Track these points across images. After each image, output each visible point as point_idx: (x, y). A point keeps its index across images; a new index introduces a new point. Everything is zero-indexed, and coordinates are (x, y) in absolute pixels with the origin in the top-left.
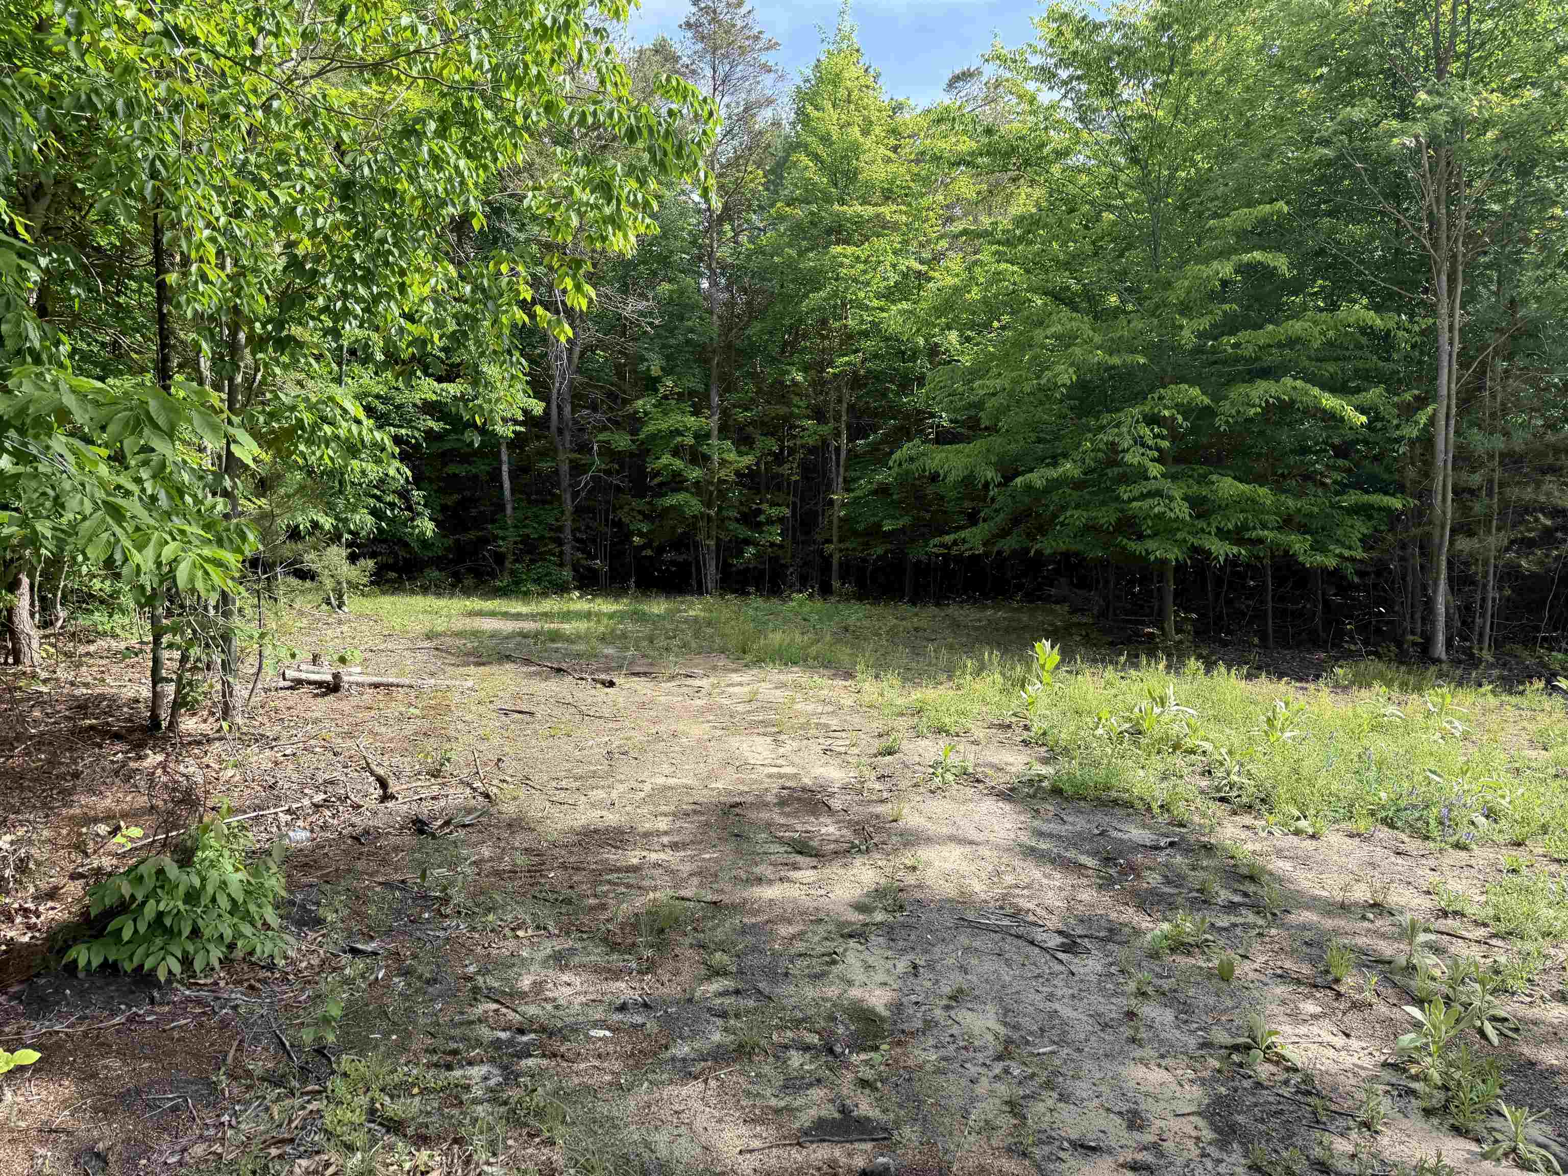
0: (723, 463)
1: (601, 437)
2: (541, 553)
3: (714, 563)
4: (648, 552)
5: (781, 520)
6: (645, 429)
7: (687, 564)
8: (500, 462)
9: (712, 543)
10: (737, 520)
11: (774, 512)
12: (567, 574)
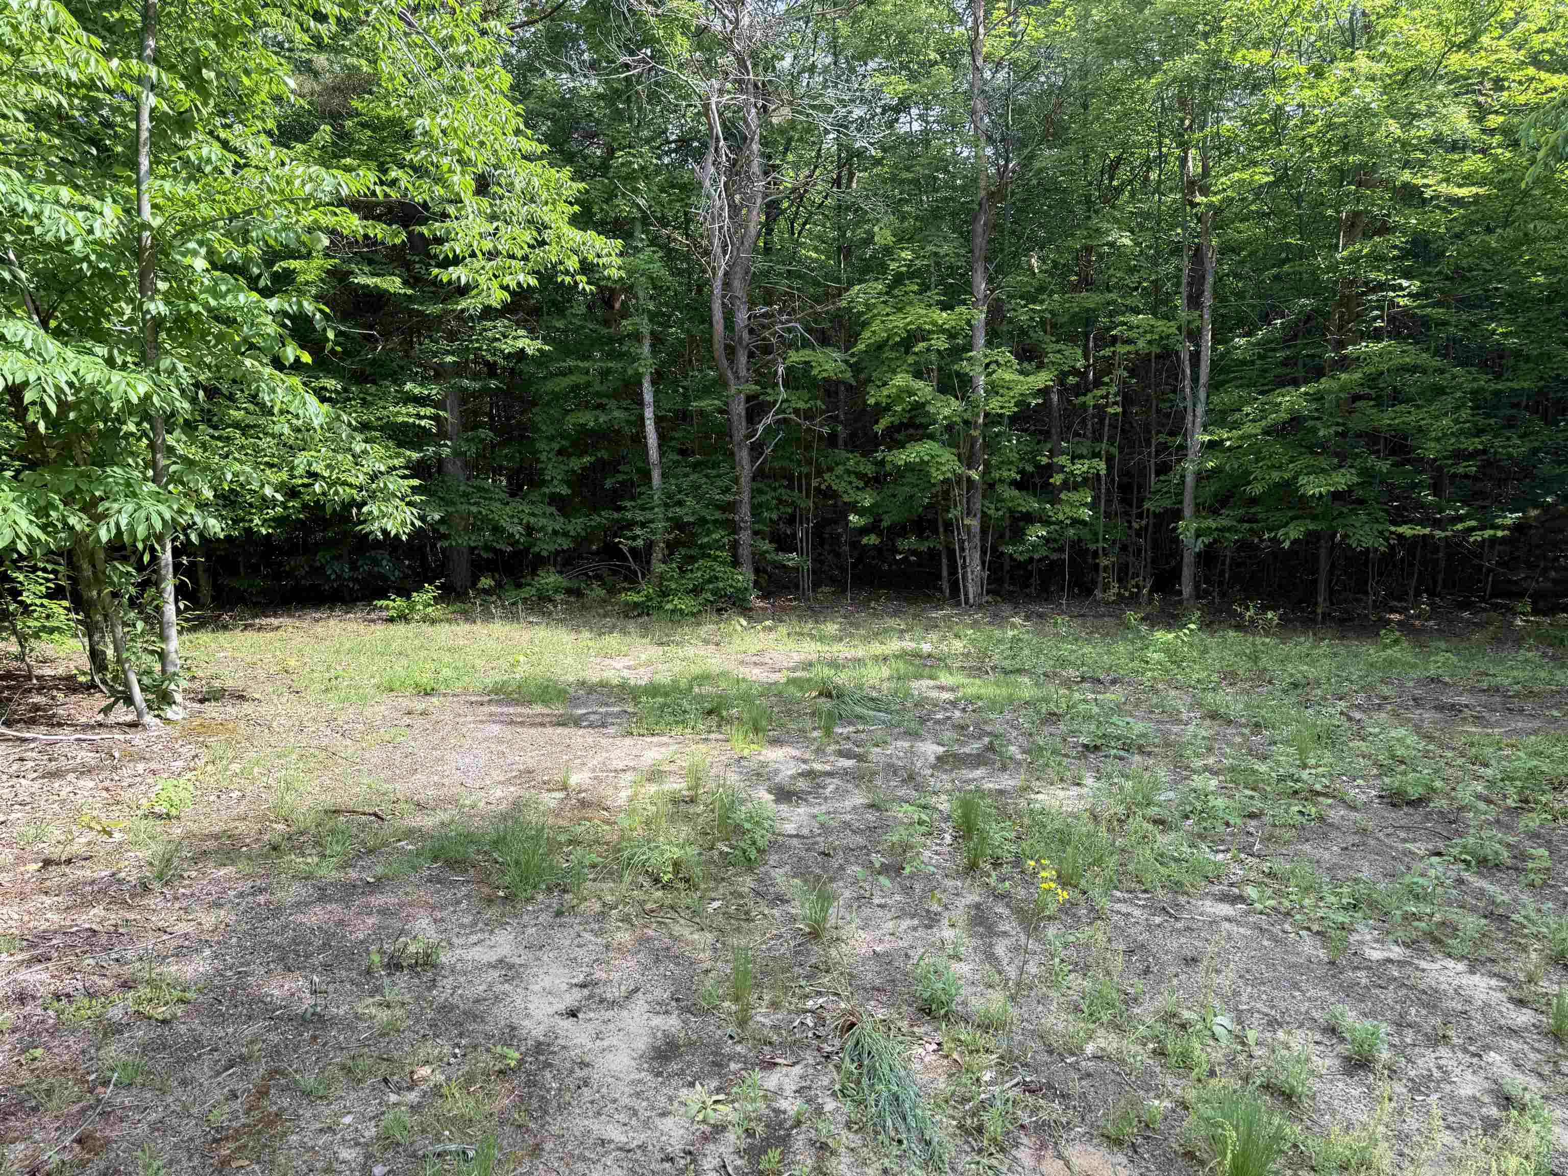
0: (993, 389)
1: (795, 357)
2: (702, 547)
3: (977, 555)
4: (872, 540)
5: (1090, 481)
6: (866, 334)
7: (933, 555)
8: (641, 403)
9: (974, 523)
10: (1014, 484)
11: (1080, 468)
12: (744, 577)
